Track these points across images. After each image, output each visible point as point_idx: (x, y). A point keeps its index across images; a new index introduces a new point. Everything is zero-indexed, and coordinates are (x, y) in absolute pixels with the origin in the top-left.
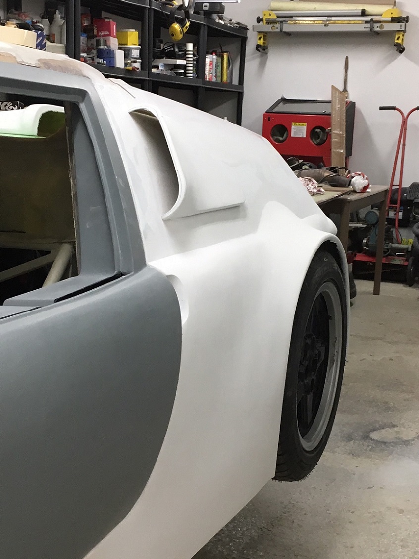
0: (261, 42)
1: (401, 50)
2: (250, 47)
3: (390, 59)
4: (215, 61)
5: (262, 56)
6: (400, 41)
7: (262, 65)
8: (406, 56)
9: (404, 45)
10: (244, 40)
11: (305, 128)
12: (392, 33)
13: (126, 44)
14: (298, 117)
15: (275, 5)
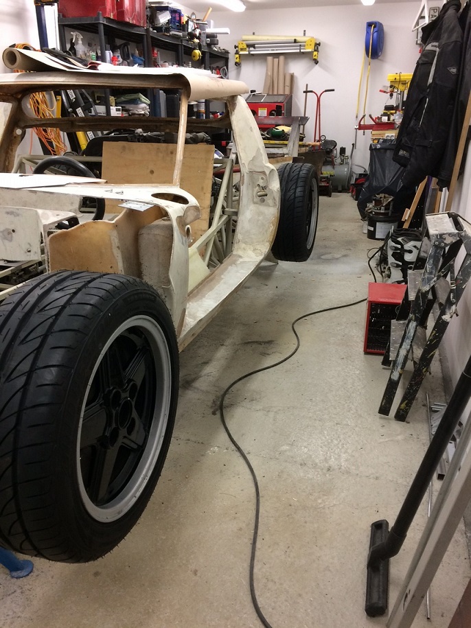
0: (238, 60)
1: (316, 62)
2: (231, 64)
3: (310, 68)
5: (237, 69)
6: (316, 58)
7: (238, 73)
9: (318, 60)
10: (227, 60)
11: (266, 111)
12: (310, 53)
14: (263, 105)
15: (245, 37)
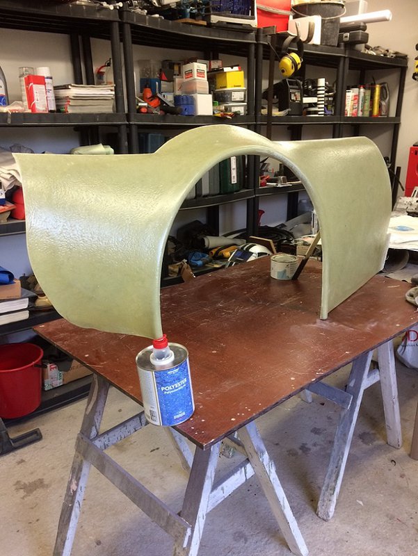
4: (362, 95)
10: (403, 70)
13: (225, 87)
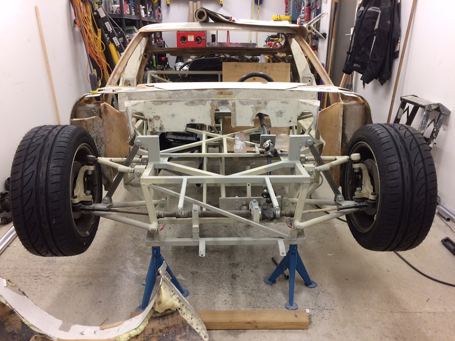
0: (168, 3)
1: (222, 5)
5: (167, 8)
7: (168, 11)
8: (224, 9)
11: (193, 37)
12: (218, 0)
14: (191, 33)
